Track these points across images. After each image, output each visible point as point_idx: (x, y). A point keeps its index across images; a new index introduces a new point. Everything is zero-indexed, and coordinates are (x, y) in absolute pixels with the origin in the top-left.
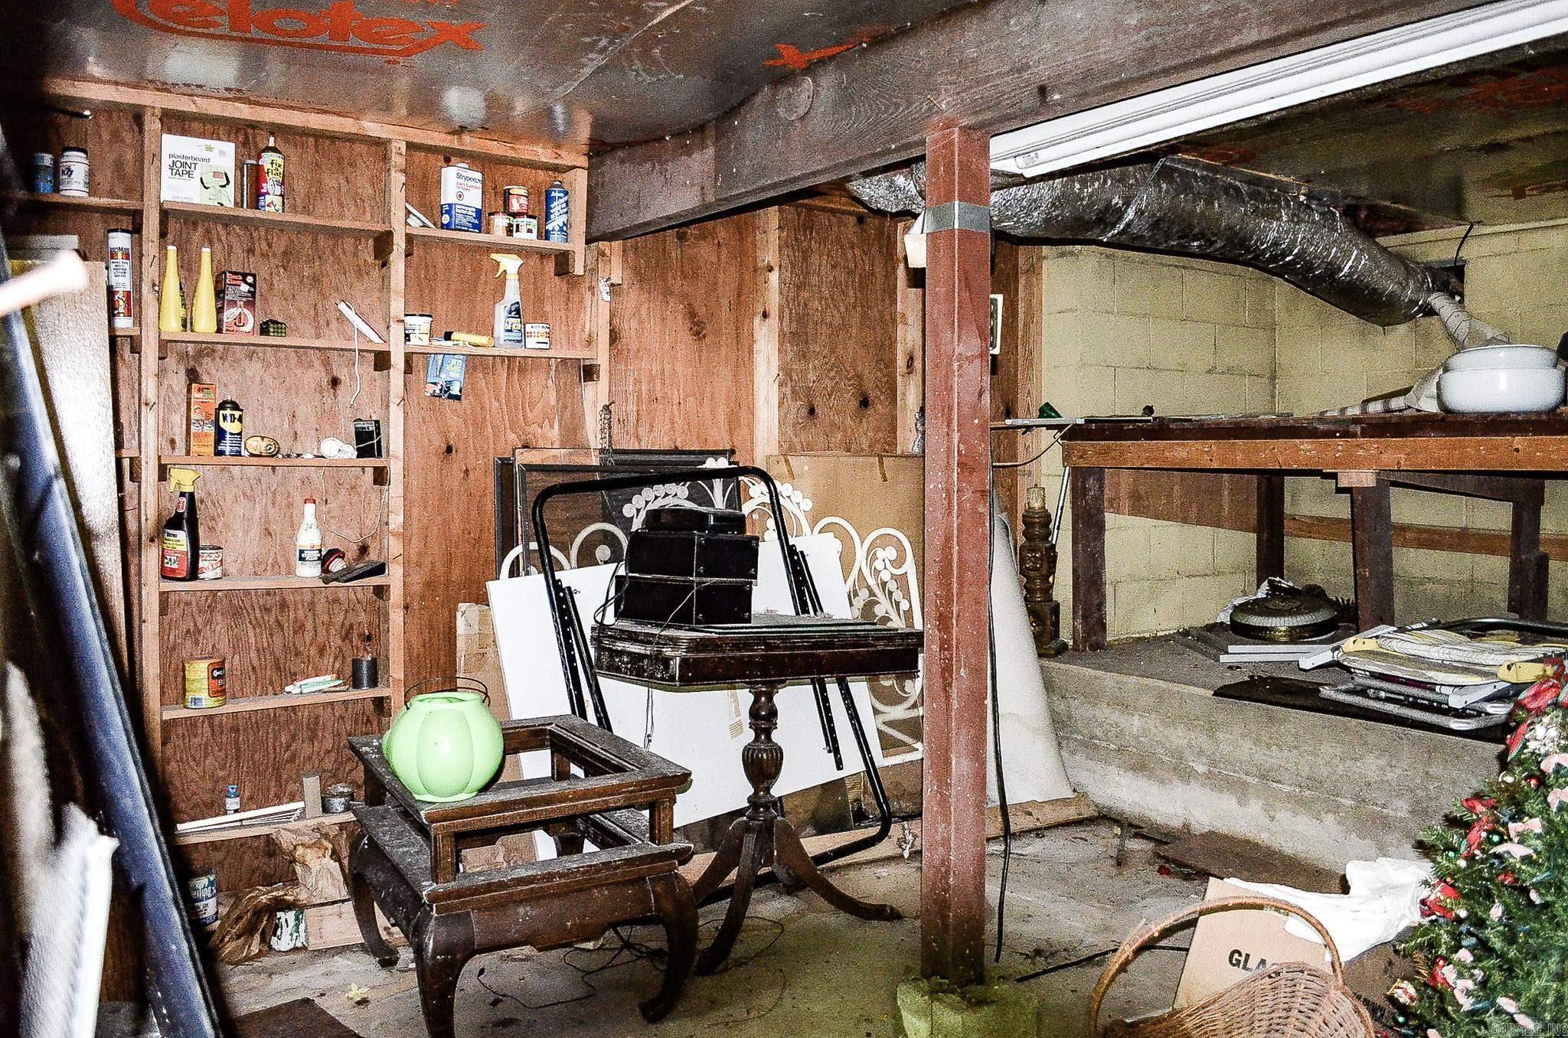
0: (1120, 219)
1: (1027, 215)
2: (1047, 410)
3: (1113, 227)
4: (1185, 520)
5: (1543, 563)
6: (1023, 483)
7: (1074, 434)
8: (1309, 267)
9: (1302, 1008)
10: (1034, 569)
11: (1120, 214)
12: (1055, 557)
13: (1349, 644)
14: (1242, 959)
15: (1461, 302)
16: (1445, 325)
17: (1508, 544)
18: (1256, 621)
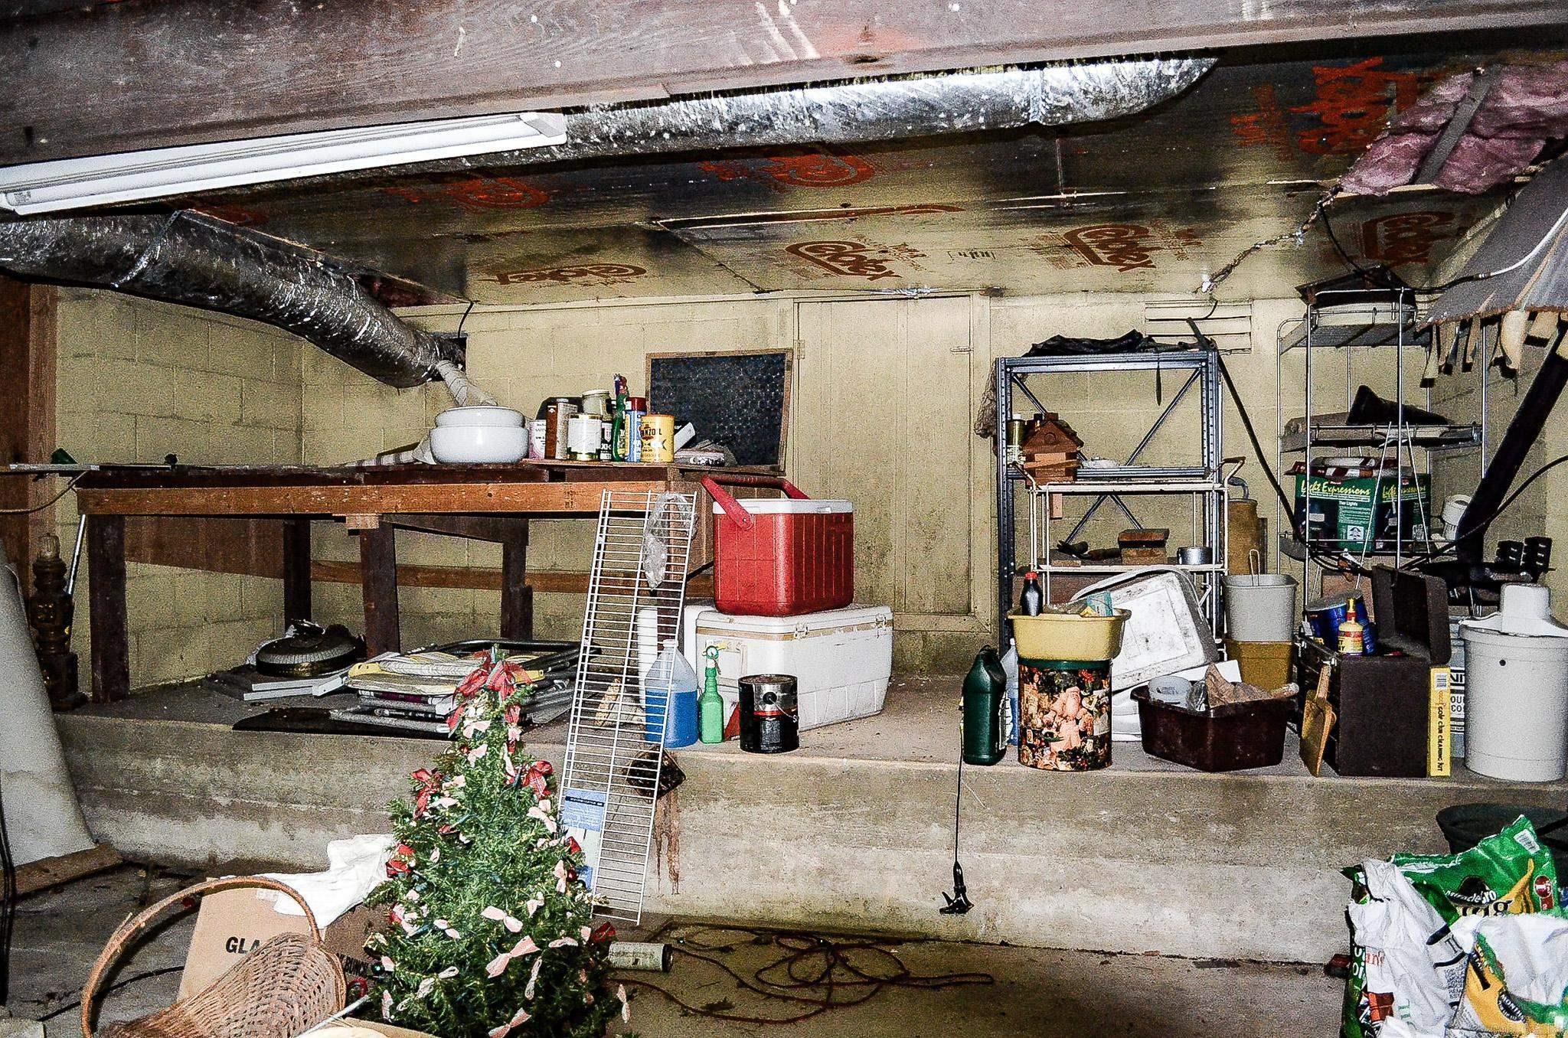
0: (133, 266)
1: (29, 253)
2: (60, 456)
3: (126, 273)
4: (210, 567)
5: (527, 594)
6: (33, 532)
7: (88, 481)
8: (326, 329)
9: (288, 971)
10: (47, 620)
11: (132, 261)
12: (72, 608)
13: (355, 670)
14: (239, 944)
15: (463, 369)
16: (448, 388)
17: (500, 580)
18: (280, 660)
